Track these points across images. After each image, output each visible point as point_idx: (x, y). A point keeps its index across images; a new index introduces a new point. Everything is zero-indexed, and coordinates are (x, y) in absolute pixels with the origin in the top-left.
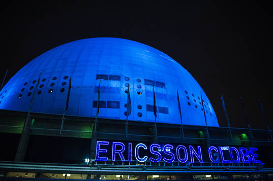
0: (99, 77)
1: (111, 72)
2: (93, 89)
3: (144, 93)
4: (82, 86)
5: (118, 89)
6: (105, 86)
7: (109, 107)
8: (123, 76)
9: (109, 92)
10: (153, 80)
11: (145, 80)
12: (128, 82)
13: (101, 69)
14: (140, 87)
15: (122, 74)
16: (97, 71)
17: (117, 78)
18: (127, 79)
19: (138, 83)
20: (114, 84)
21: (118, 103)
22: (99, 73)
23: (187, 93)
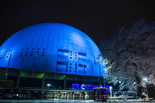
0: (59, 50)
1: (64, 48)
2: (57, 56)
3: (78, 58)
4: (52, 54)
5: (67, 57)
6: (62, 55)
7: (64, 64)
8: (70, 50)
9: (64, 58)
10: (82, 52)
11: (79, 53)
12: (71, 53)
13: (60, 46)
14: (76, 56)
15: (69, 49)
16: (58, 47)
17: (67, 51)
18: (71, 52)
19: (76, 54)
20: (66, 54)
21: (67, 63)
22: (59, 48)
23: (95, 58)
